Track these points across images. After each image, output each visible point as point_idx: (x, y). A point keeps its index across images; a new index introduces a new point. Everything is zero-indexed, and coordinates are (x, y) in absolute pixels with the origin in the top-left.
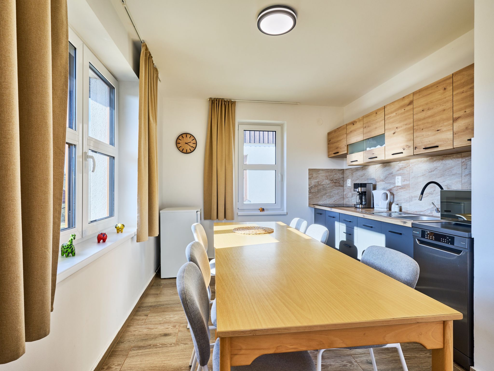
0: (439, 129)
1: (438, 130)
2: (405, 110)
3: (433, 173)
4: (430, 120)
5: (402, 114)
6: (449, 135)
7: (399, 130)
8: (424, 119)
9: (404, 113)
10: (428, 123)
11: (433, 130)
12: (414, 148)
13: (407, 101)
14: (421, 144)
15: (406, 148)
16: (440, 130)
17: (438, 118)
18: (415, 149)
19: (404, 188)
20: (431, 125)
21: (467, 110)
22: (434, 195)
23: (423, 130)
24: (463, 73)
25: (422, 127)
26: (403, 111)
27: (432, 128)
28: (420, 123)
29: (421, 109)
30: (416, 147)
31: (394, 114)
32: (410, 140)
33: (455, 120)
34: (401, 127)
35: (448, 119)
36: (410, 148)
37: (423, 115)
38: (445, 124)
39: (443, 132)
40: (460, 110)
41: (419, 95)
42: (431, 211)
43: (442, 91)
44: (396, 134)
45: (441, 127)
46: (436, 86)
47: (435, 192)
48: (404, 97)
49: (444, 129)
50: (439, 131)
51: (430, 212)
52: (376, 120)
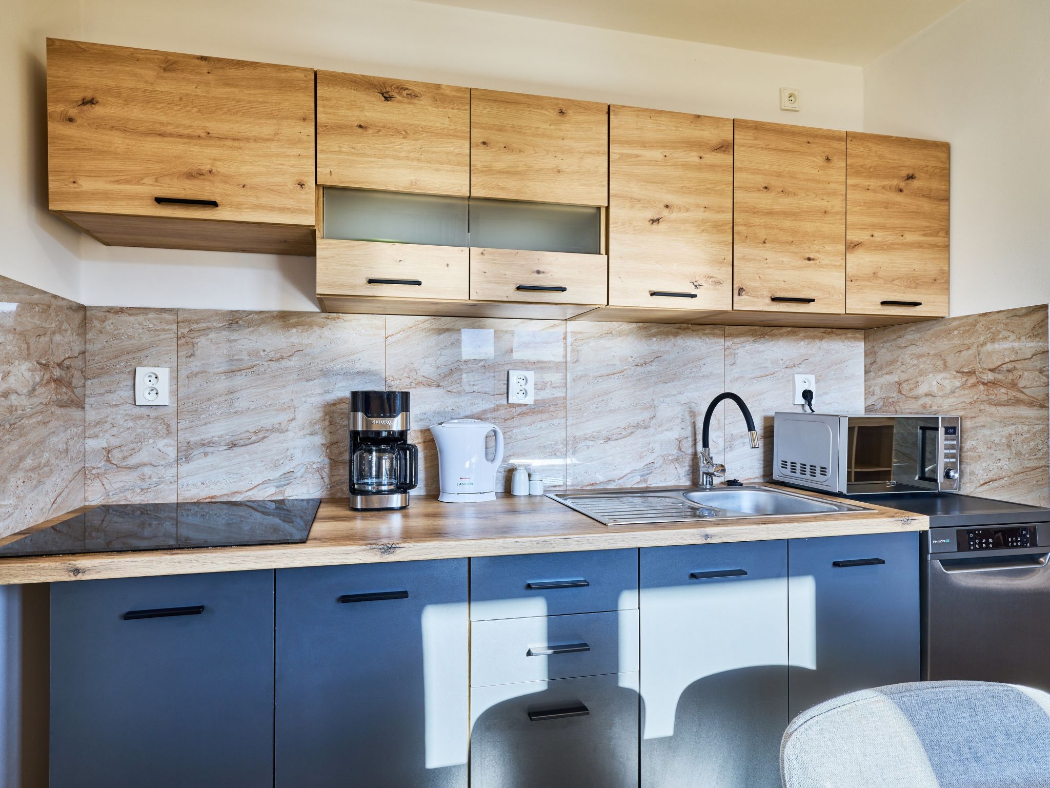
0: (811, 257)
1: (809, 259)
2: (703, 161)
3: (648, 368)
4: (787, 223)
5: (688, 166)
6: (836, 279)
7: (674, 215)
8: (770, 213)
9: (699, 168)
10: (781, 229)
11: (796, 253)
12: (736, 292)
13: (711, 135)
14: (757, 284)
15: (705, 285)
16: (813, 259)
17: (808, 226)
18: (739, 295)
19: (542, 412)
20: (791, 239)
21: (875, 234)
22: (652, 430)
23: (767, 245)
24: (870, 144)
25: (762, 234)
26: (693, 157)
27: (793, 248)
28: (756, 220)
29: (760, 180)
30: (741, 290)
31: (657, 154)
32: (722, 262)
33: (852, 246)
34: (688, 210)
35: (833, 239)
36: (719, 287)
37: (765, 201)
38: (828, 248)
39: (821, 266)
40: (862, 227)
41: (756, 139)
42: (642, 476)
43: (820, 161)
44: (662, 226)
45: (818, 252)
46: (805, 140)
47: (654, 421)
48: (699, 116)
49: (825, 260)
50: (811, 262)
51: (638, 478)
52: (560, 141)
